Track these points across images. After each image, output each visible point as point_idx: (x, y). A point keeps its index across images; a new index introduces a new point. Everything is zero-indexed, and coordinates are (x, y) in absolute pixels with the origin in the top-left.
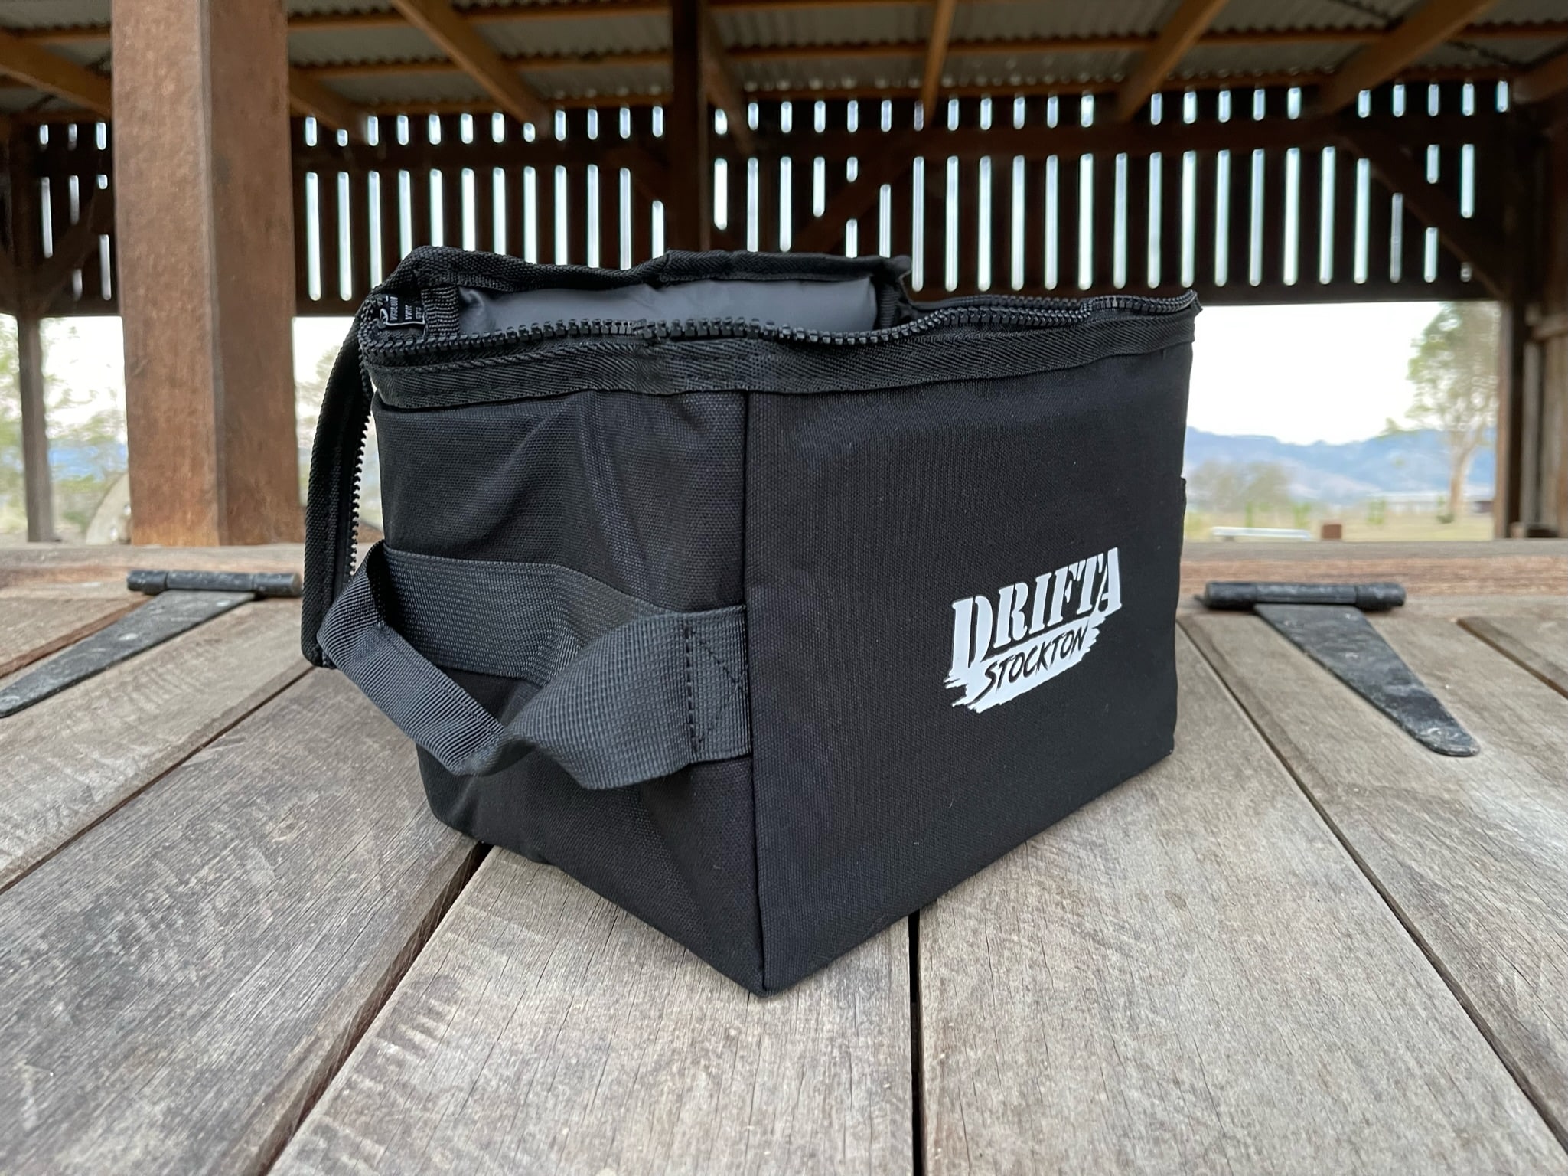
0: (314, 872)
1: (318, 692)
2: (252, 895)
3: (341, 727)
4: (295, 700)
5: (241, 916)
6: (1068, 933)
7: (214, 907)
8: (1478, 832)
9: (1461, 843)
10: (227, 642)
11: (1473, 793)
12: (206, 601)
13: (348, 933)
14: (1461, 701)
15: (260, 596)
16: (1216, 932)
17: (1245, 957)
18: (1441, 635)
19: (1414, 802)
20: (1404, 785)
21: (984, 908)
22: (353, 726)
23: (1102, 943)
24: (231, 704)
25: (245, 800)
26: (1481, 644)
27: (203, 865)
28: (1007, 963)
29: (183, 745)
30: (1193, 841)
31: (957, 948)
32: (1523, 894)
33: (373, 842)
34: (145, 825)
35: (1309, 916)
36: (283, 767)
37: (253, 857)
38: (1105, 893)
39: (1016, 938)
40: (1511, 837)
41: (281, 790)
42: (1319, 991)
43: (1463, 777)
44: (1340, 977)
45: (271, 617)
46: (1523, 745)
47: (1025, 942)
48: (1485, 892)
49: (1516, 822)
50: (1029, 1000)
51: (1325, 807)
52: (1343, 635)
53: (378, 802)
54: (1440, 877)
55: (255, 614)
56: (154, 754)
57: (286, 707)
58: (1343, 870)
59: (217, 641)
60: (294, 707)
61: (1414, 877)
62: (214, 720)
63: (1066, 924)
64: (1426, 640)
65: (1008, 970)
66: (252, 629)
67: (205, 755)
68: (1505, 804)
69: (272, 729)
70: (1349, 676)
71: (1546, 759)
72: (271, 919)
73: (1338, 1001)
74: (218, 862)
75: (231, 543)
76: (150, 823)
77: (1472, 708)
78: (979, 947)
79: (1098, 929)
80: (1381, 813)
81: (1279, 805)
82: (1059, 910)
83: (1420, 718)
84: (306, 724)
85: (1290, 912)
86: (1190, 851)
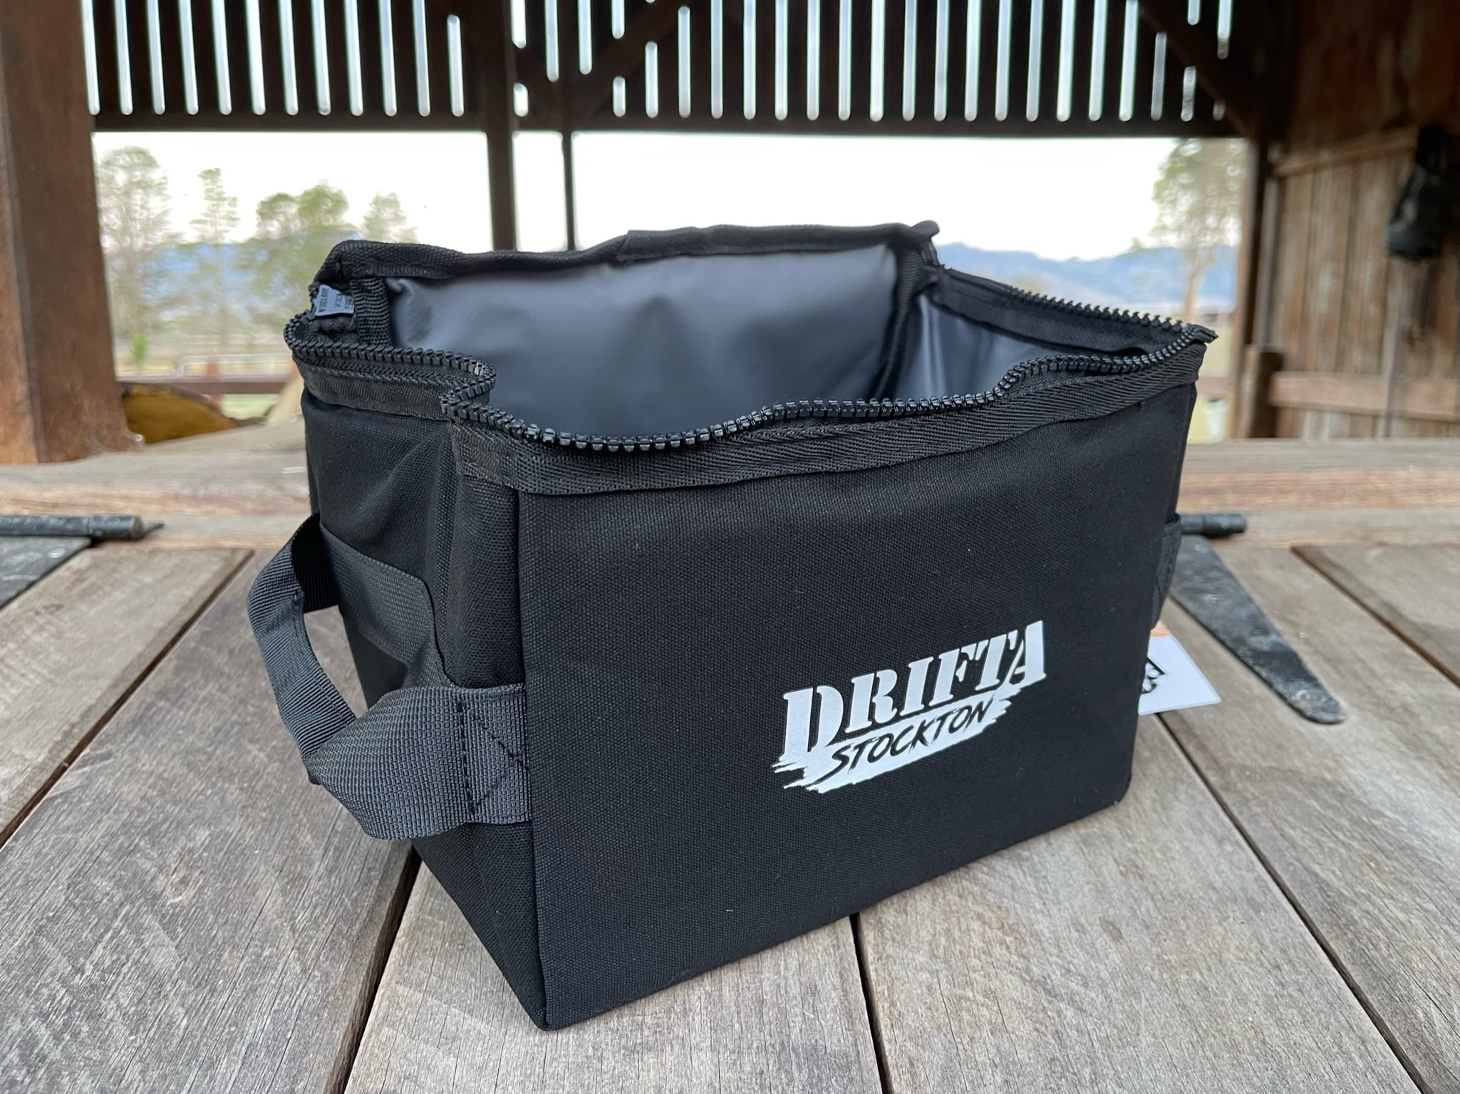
0: (221, 950)
1: (184, 680)
2: (156, 985)
3: (218, 730)
4: (162, 694)
5: (151, 1018)
6: (1018, 983)
7: (119, 1007)
8: (1363, 821)
9: (1353, 838)
10: (70, 609)
11: (1352, 771)
12: (38, 550)
13: (275, 1039)
14: (1316, 652)
15: (96, 541)
16: (1156, 972)
17: (1189, 1002)
18: (1282, 567)
19: (1299, 785)
20: (1288, 764)
21: (934, 956)
22: (233, 727)
23: (1052, 993)
24: (89, 700)
25: (126, 844)
26: (1320, 579)
27: (96, 944)
28: (968, 1030)
29: (43, 763)
30: (1112, 848)
31: (916, 1012)
32: (1418, 900)
33: (280, 900)
34: (21, 887)
35: (1237, 944)
36: (162, 793)
37: (149, 929)
38: (1042, 925)
39: (970, 994)
40: (1395, 826)
41: (165, 827)
42: (1264, 1042)
43: (1337, 751)
44: (1280, 1022)
45: (114, 570)
46: (1384, 708)
47: (980, 998)
48: (1386, 901)
49: (1395, 807)
50: (999, 1079)
51: (1223, 794)
52: (1199, 572)
53: (278, 838)
54: (1343, 884)
55: (94, 566)
56: (14, 778)
57: (153, 704)
58: (1256, 880)
59: (59, 607)
60: (161, 704)
61: (1323, 886)
62: (73, 726)
63: (1014, 970)
64: (1270, 573)
65: (972, 1039)
66: (94, 589)
67: (70, 780)
68: (1381, 783)
69: (141, 737)
70: (1215, 625)
71: (1404, 724)
72: (185, 1022)
73: (1283, 1054)
74: (112, 938)
75: (51, 460)
76: (26, 883)
77: (1328, 660)
78: (937, 1010)
79: (1046, 976)
80: (1275, 802)
81: (1182, 797)
82: (1004, 951)
83: (1287, 680)
84: (179, 728)
85: (1219, 938)
86: (1111, 862)
